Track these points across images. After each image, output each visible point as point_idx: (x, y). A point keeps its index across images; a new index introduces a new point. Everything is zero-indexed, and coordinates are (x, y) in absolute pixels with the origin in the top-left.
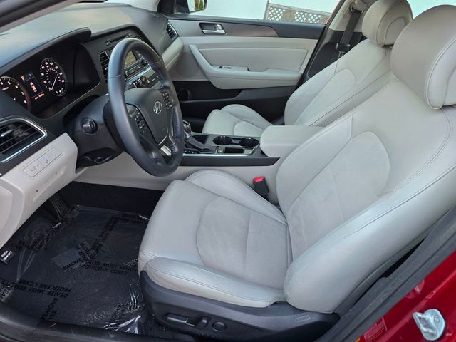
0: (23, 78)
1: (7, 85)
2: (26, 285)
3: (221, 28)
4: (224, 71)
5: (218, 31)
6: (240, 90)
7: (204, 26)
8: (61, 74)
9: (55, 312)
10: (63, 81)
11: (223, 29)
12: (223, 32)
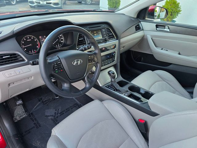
0: (40, 37)
1: (31, 39)
2: (31, 115)
3: (168, 28)
4: (163, 52)
5: (165, 30)
6: (171, 64)
7: (159, 27)
8: (62, 38)
9: (30, 132)
10: (62, 42)
11: (169, 28)
12: (168, 30)
